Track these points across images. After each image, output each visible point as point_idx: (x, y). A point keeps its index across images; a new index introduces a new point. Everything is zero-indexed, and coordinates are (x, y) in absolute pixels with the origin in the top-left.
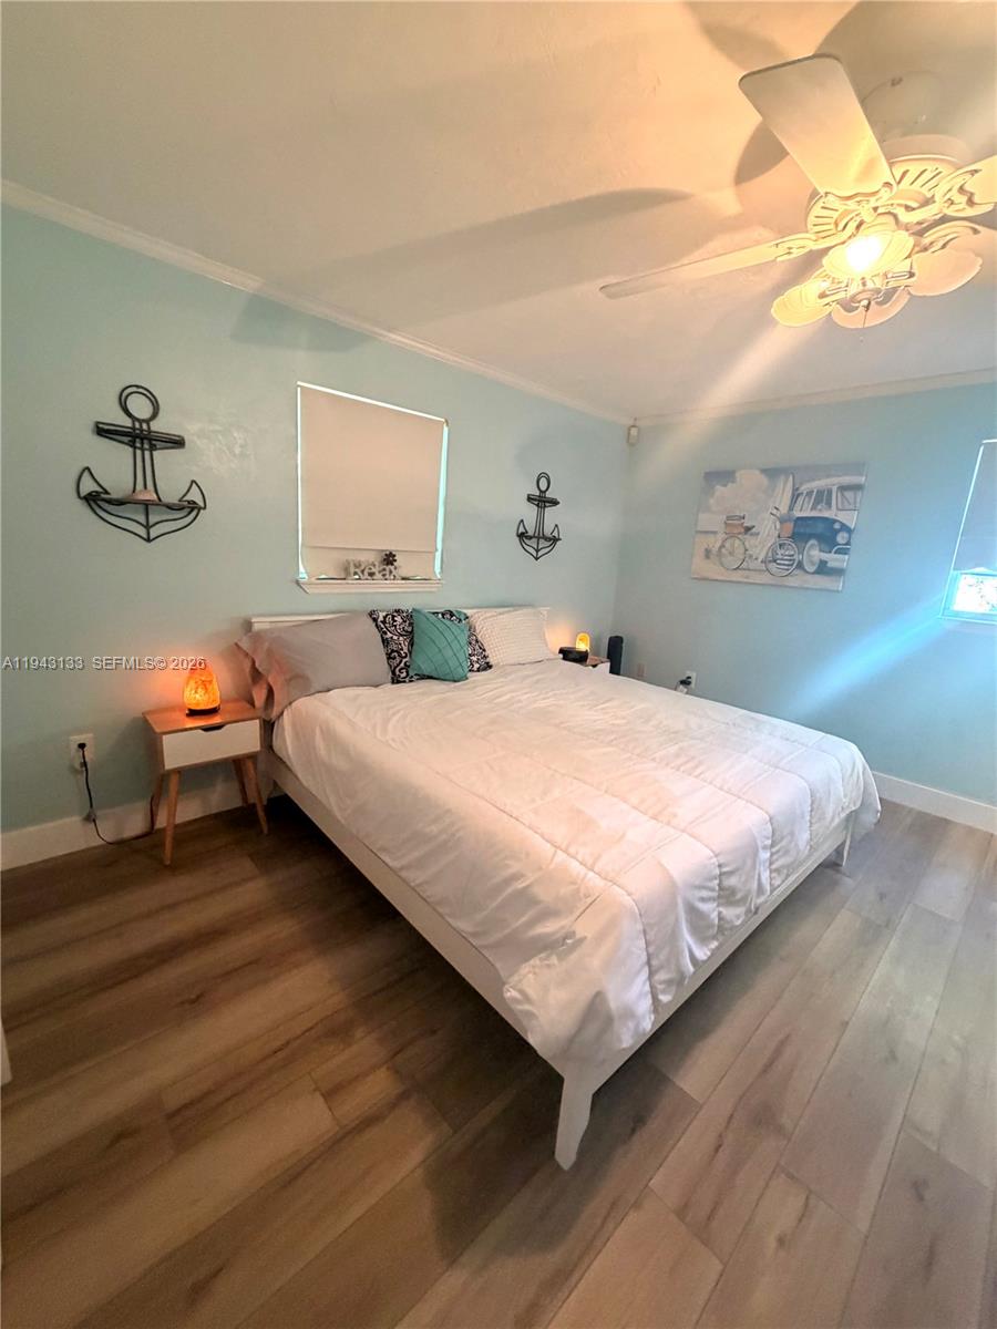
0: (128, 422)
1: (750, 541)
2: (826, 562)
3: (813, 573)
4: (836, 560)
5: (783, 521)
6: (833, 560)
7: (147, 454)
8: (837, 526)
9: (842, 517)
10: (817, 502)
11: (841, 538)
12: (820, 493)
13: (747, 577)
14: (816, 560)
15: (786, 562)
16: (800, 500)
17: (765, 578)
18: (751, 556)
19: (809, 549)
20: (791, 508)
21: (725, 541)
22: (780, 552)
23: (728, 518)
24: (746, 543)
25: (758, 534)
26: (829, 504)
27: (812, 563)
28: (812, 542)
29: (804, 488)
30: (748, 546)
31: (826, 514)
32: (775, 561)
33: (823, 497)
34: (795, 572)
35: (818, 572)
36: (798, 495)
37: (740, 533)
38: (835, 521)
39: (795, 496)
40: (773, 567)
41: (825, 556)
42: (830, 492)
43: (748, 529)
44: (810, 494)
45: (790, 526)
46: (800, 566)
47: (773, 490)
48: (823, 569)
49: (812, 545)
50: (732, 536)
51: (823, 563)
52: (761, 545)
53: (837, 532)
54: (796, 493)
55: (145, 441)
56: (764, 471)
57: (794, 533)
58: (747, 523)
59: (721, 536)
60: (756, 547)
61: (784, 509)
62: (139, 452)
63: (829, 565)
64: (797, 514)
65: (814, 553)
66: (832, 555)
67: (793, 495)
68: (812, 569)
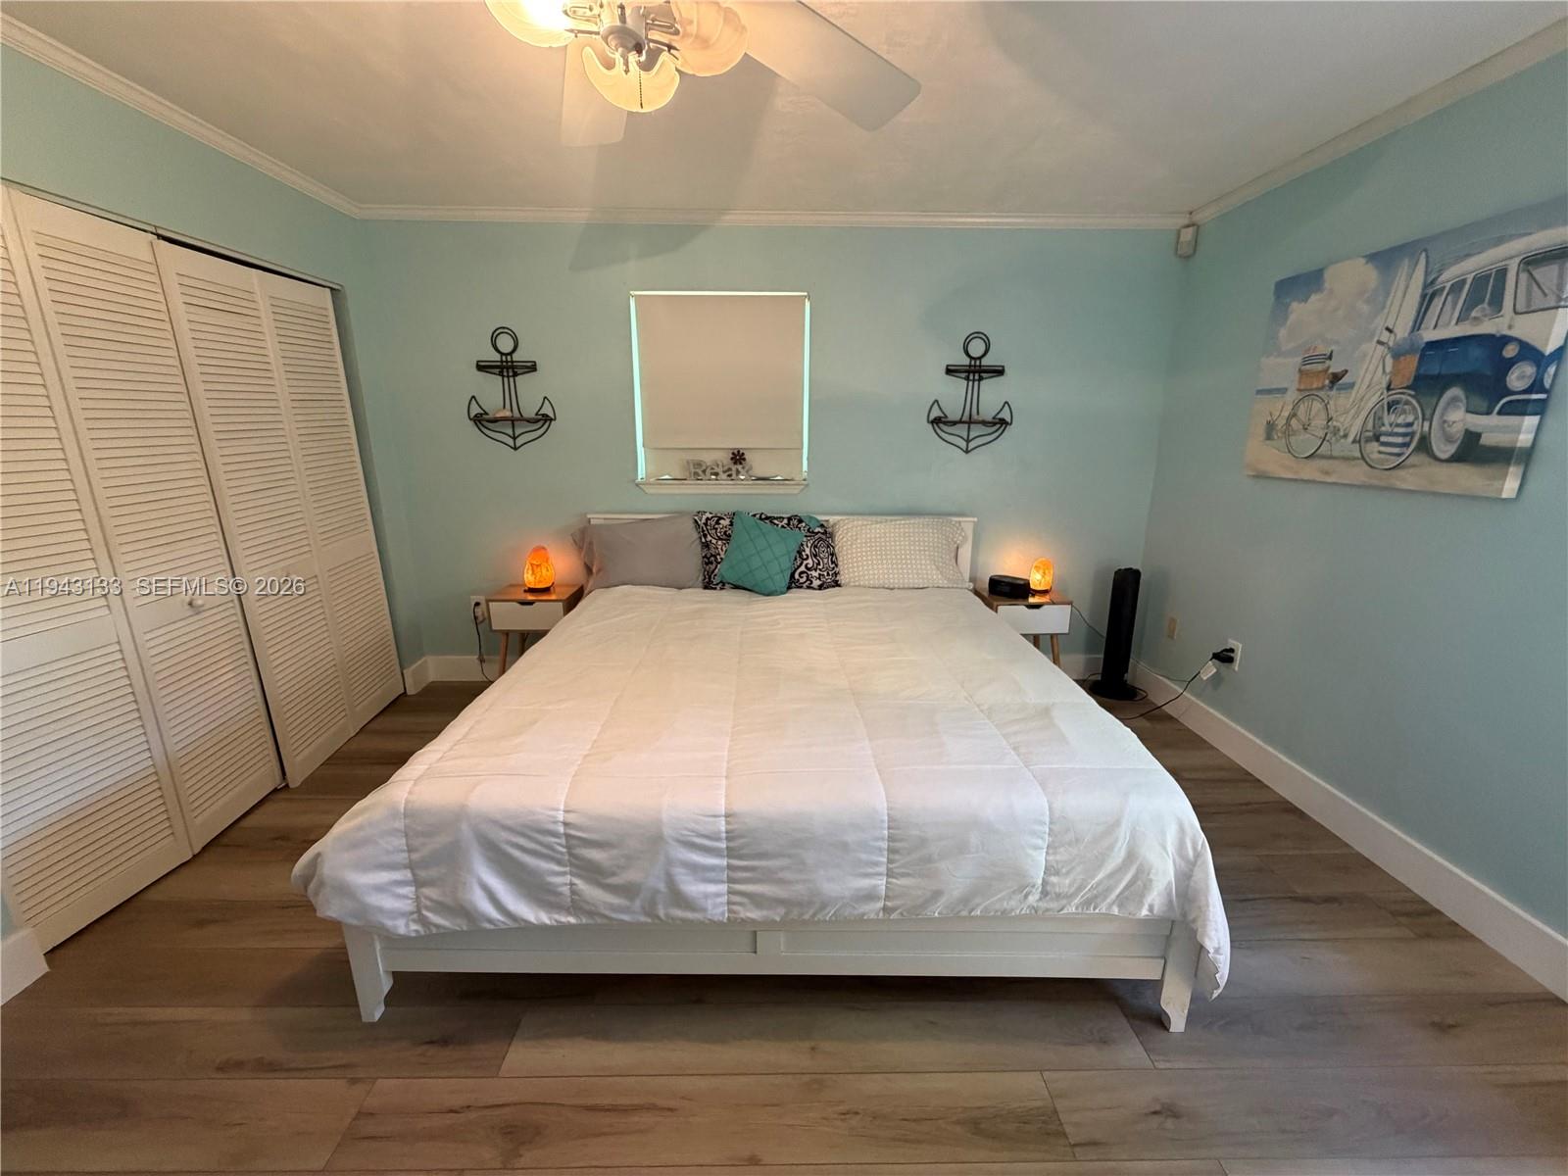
0: (497, 357)
1: (1339, 401)
2: (1478, 436)
3: (1447, 461)
4: (1506, 429)
5: (1397, 354)
6: (1494, 428)
7: (511, 379)
8: (1510, 351)
9: (1524, 328)
10: (1473, 301)
11: (1519, 378)
12: (1481, 281)
13: (1327, 473)
14: (1457, 430)
15: (1400, 440)
16: (1438, 303)
17: (1358, 473)
18: (1336, 430)
19: (1445, 409)
20: (1418, 324)
21: (1296, 406)
22: (1388, 419)
23: (1306, 361)
24: (1331, 406)
25: (1352, 385)
26: (1497, 303)
27: (1449, 439)
28: (1455, 391)
29: (1449, 275)
30: (1332, 413)
31: (1487, 327)
32: (1377, 438)
33: (1488, 289)
34: (1414, 459)
35: (1458, 458)
36: (1433, 295)
37: (1321, 388)
38: (1506, 340)
39: (1427, 299)
40: (1373, 448)
41: (1477, 422)
42: (1502, 273)
43: (1336, 378)
44: (1457, 287)
45: (1411, 364)
46: (1424, 446)
47: (1387, 294)
48: (1472, 451)
49: (1455, 399)
50: (1307, 393)
51: (1471, 438)
52: (1353, 410)
53: (1511, 363)
54: (1430, 291)
55: (510, 371)
56: (1373, 258)
57: (1418, 378)
58: (1335, 367)
59: (1292, 396)
60: (1346, 412)
61: (1402, 331)
62: (506, 379)
63: (1486, 440)
64: (1429, 335)
65: (1457, 416)
66: (1494, 420)
67: (1423, 296)
68: (1445, 450)
